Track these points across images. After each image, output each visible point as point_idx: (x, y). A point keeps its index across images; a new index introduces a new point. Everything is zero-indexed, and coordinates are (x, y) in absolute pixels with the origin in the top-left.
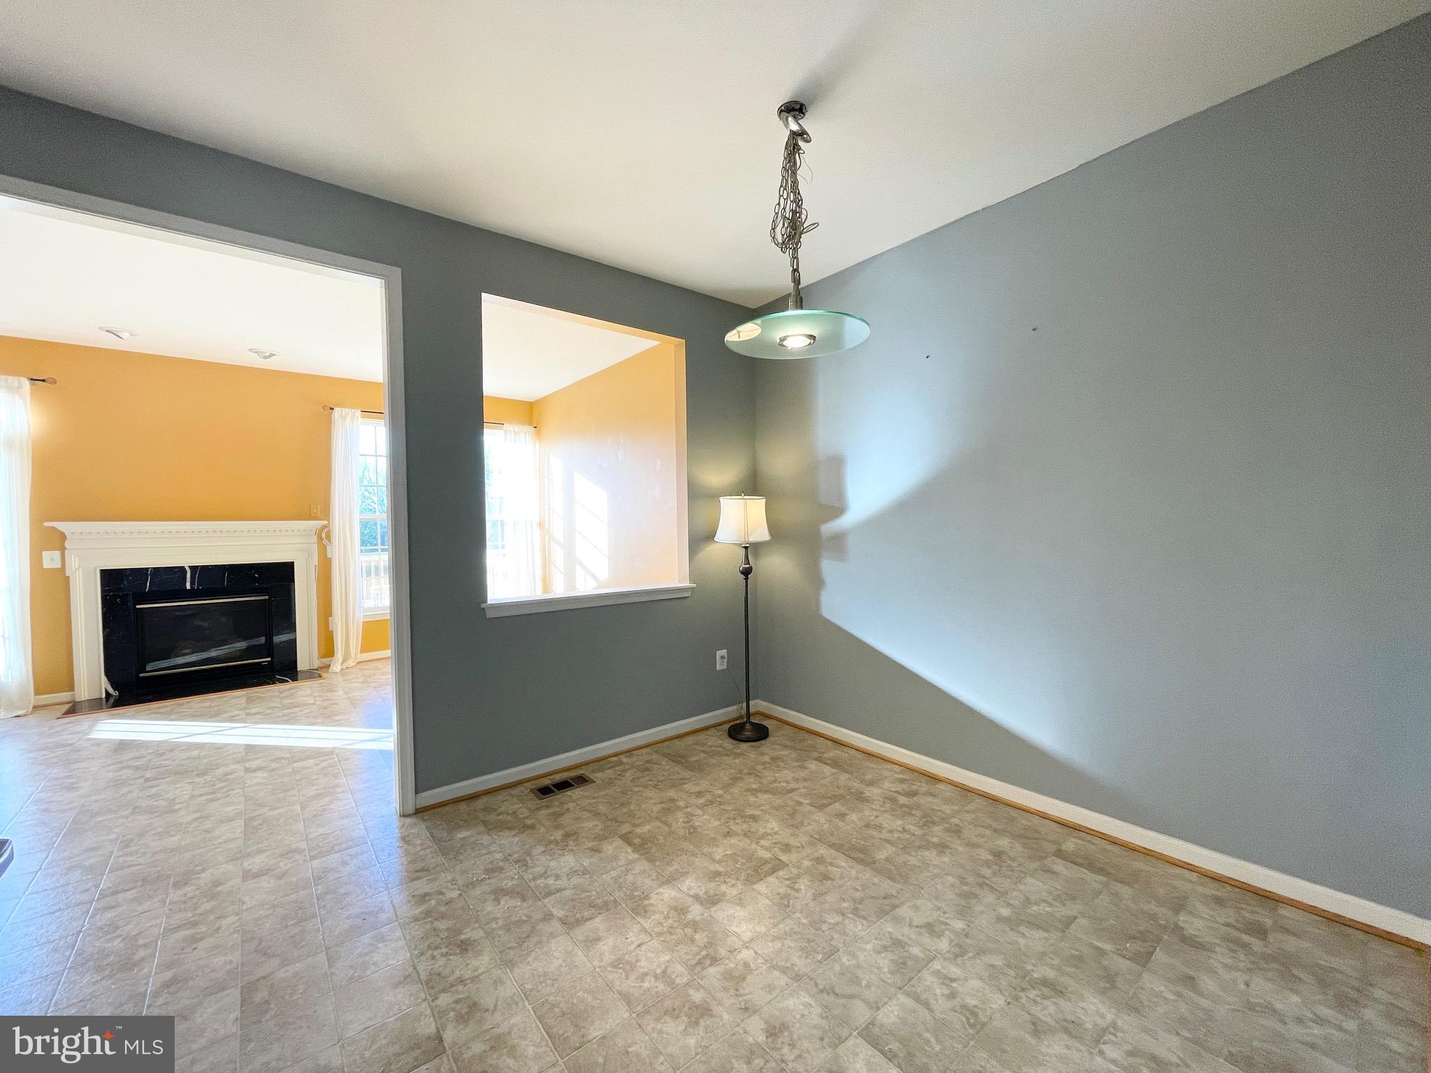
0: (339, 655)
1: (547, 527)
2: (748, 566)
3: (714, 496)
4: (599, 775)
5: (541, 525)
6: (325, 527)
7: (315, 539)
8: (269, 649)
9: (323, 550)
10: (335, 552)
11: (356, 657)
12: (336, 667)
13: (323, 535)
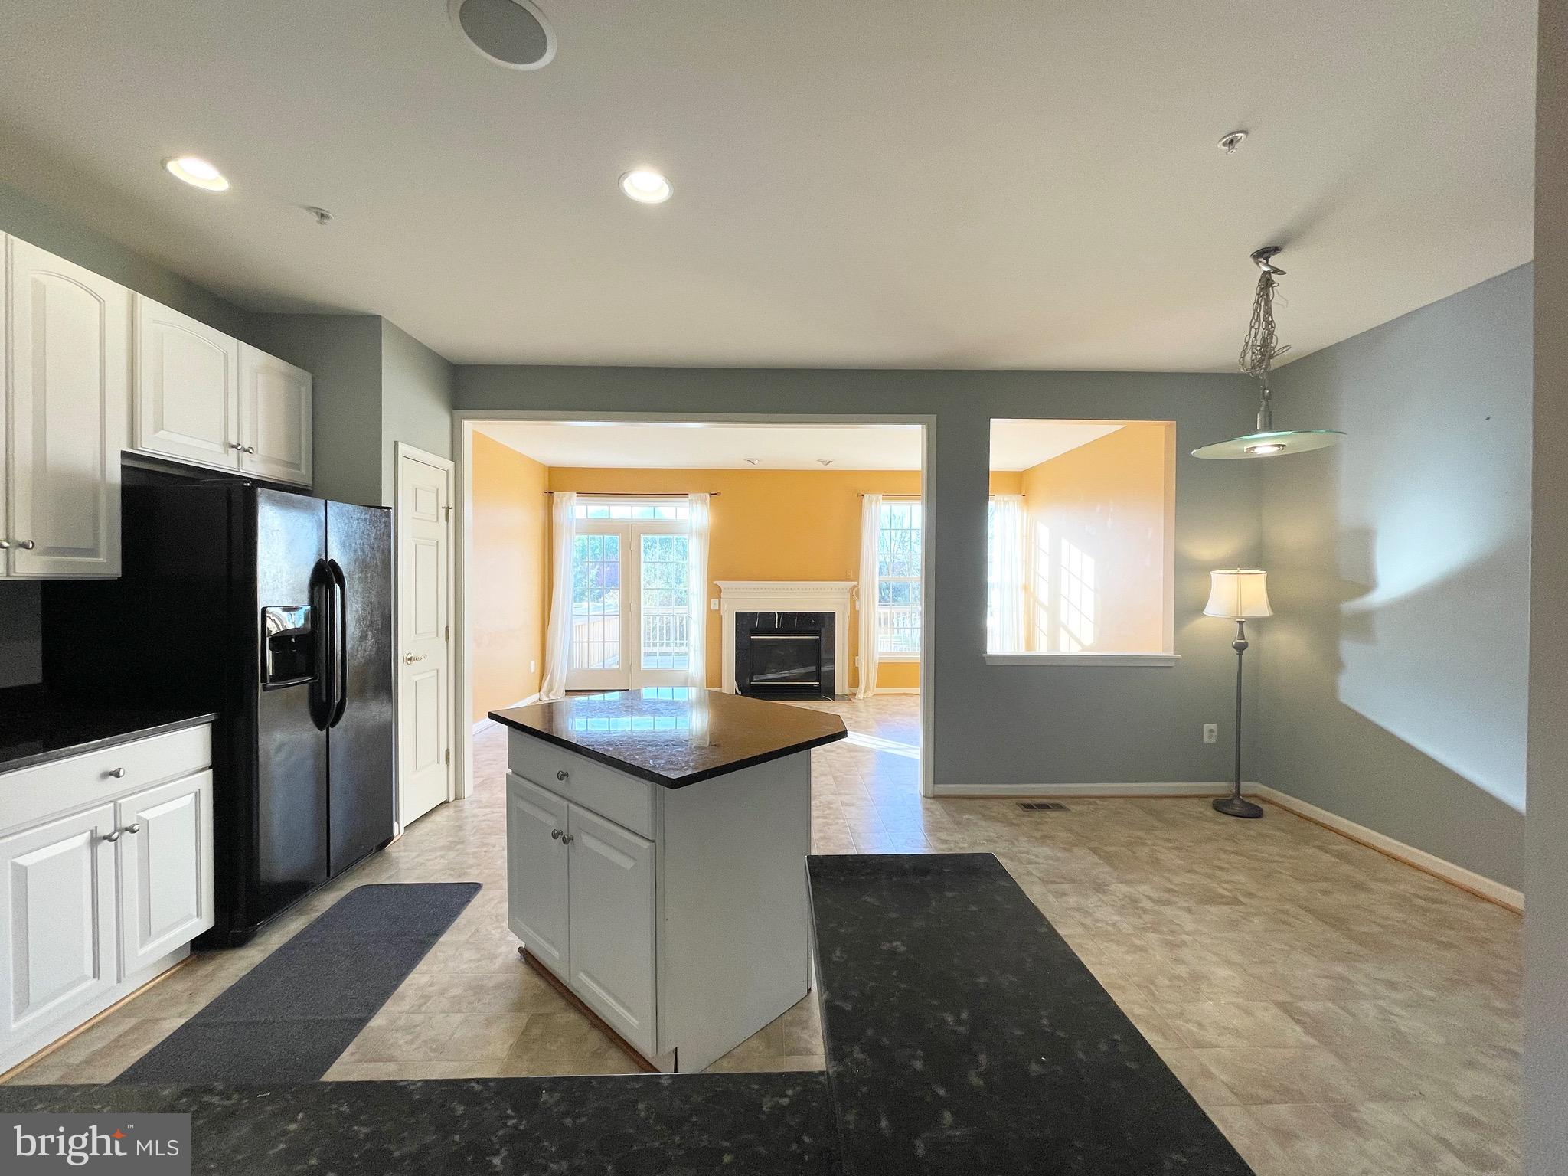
0: (862, 686)
1: (1032, 590)
2: (1243, 641)
3: (1204, 569)
4: (1074, 807)
5: (1026, 588)
6: (855, 586)
7: (848, 596)
8: (818, 676)
9: (853, 604)
10: (862, 606)
11: (873, 691)
12: (860, 695)
13: (854, 594)
